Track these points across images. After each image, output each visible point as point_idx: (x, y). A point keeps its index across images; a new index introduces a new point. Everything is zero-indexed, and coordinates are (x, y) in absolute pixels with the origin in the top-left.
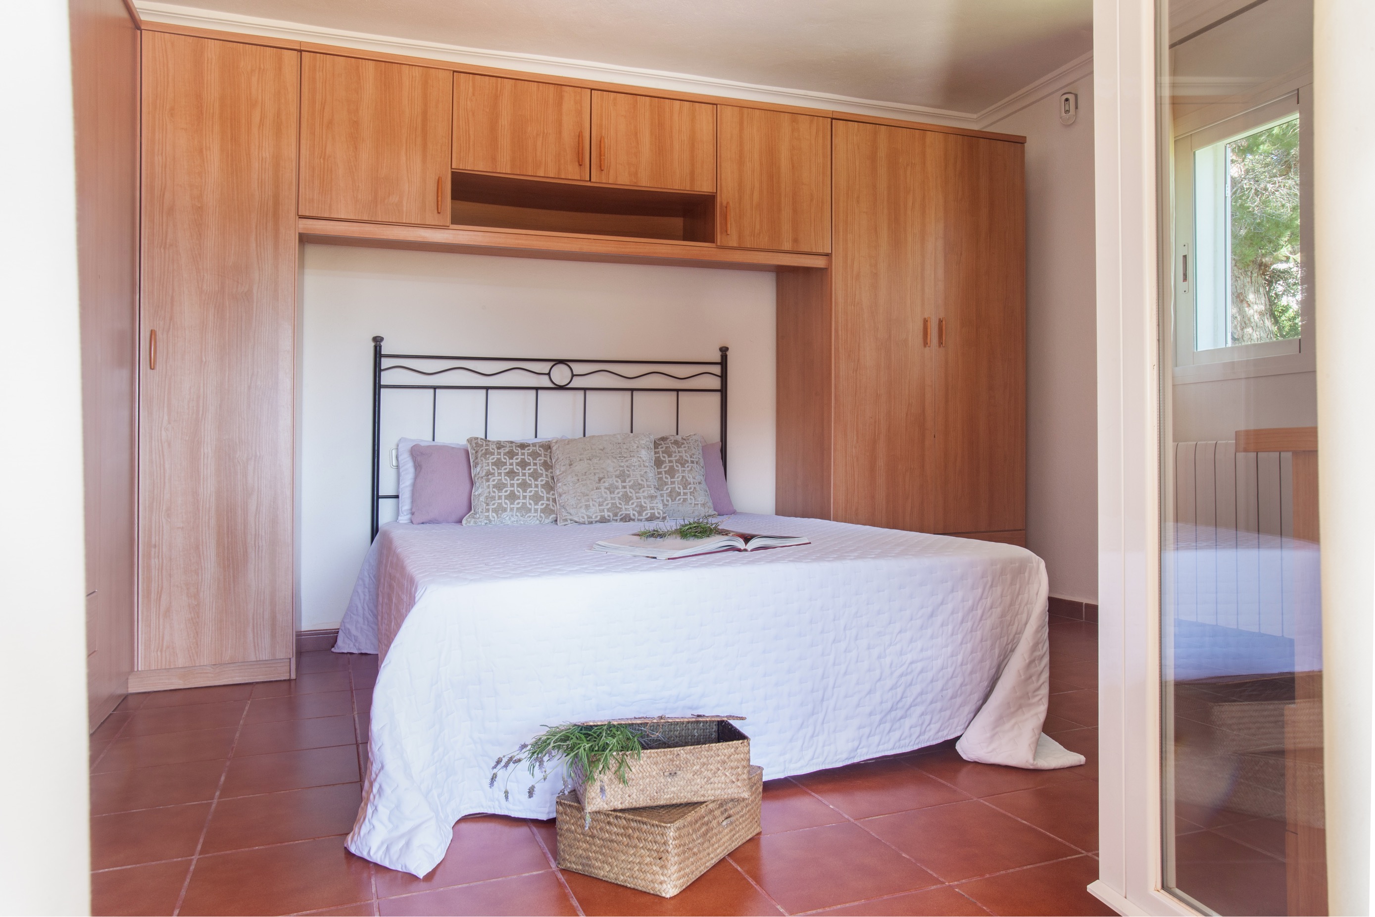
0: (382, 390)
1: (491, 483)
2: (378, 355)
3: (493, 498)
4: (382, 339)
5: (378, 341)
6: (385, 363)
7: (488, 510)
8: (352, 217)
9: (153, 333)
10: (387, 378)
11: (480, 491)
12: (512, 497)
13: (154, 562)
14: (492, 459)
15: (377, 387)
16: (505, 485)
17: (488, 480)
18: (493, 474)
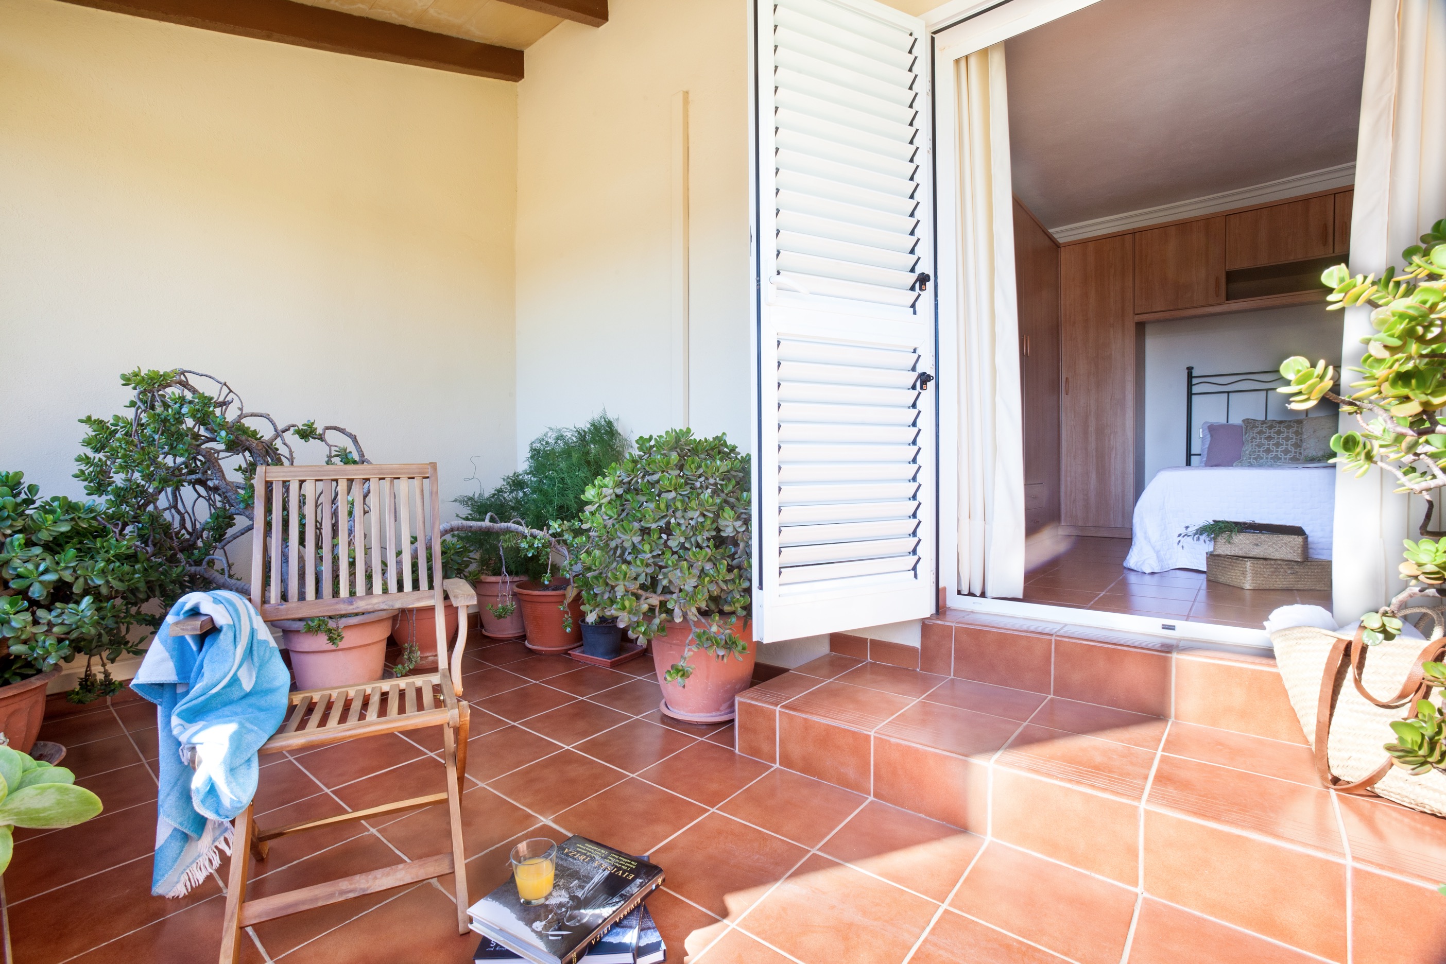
0: (1193, 396)
1: (1254, 444)
2: (1190, 377)
3: (1255, 452)
4: (1192, 368)
5: (1190, 369)
6: (1195, 381)
7: (1250, 458)
8: (1163, 309)
9: (1067, 379)
10: (1195, 389)
11: (1247, 448)
12: (1268, 451)
13: (1069, 479)
14: (1256, 430)
15: (1190, 395)
16: (1263, 445)
17: (1252, 442)
18: (1256, 439)
